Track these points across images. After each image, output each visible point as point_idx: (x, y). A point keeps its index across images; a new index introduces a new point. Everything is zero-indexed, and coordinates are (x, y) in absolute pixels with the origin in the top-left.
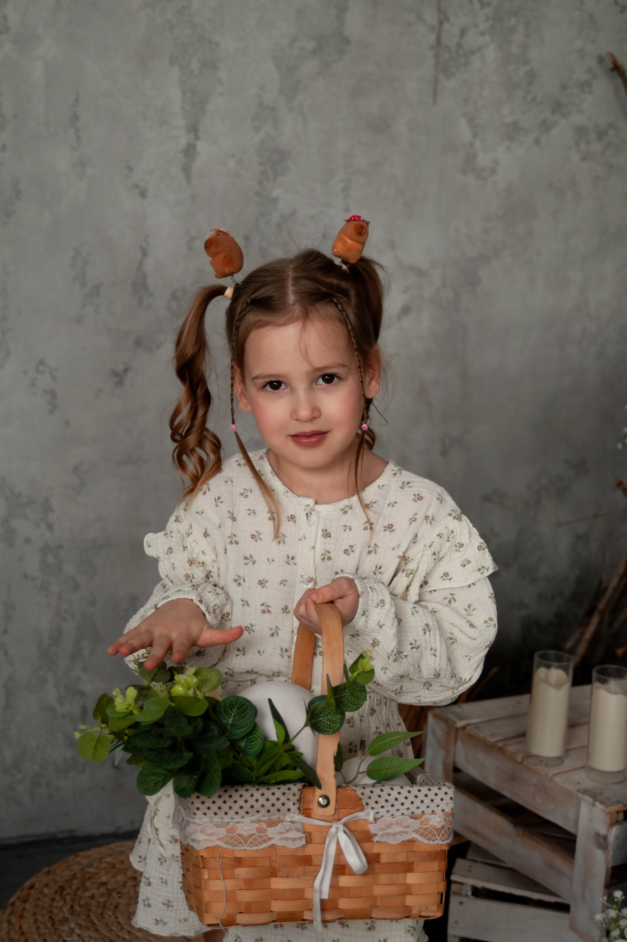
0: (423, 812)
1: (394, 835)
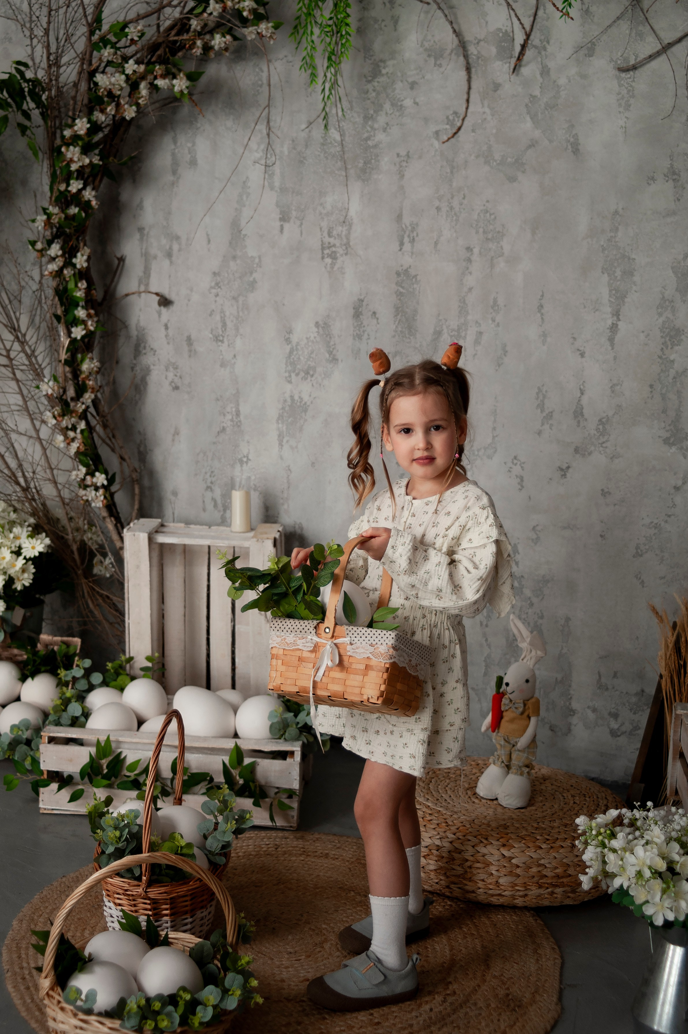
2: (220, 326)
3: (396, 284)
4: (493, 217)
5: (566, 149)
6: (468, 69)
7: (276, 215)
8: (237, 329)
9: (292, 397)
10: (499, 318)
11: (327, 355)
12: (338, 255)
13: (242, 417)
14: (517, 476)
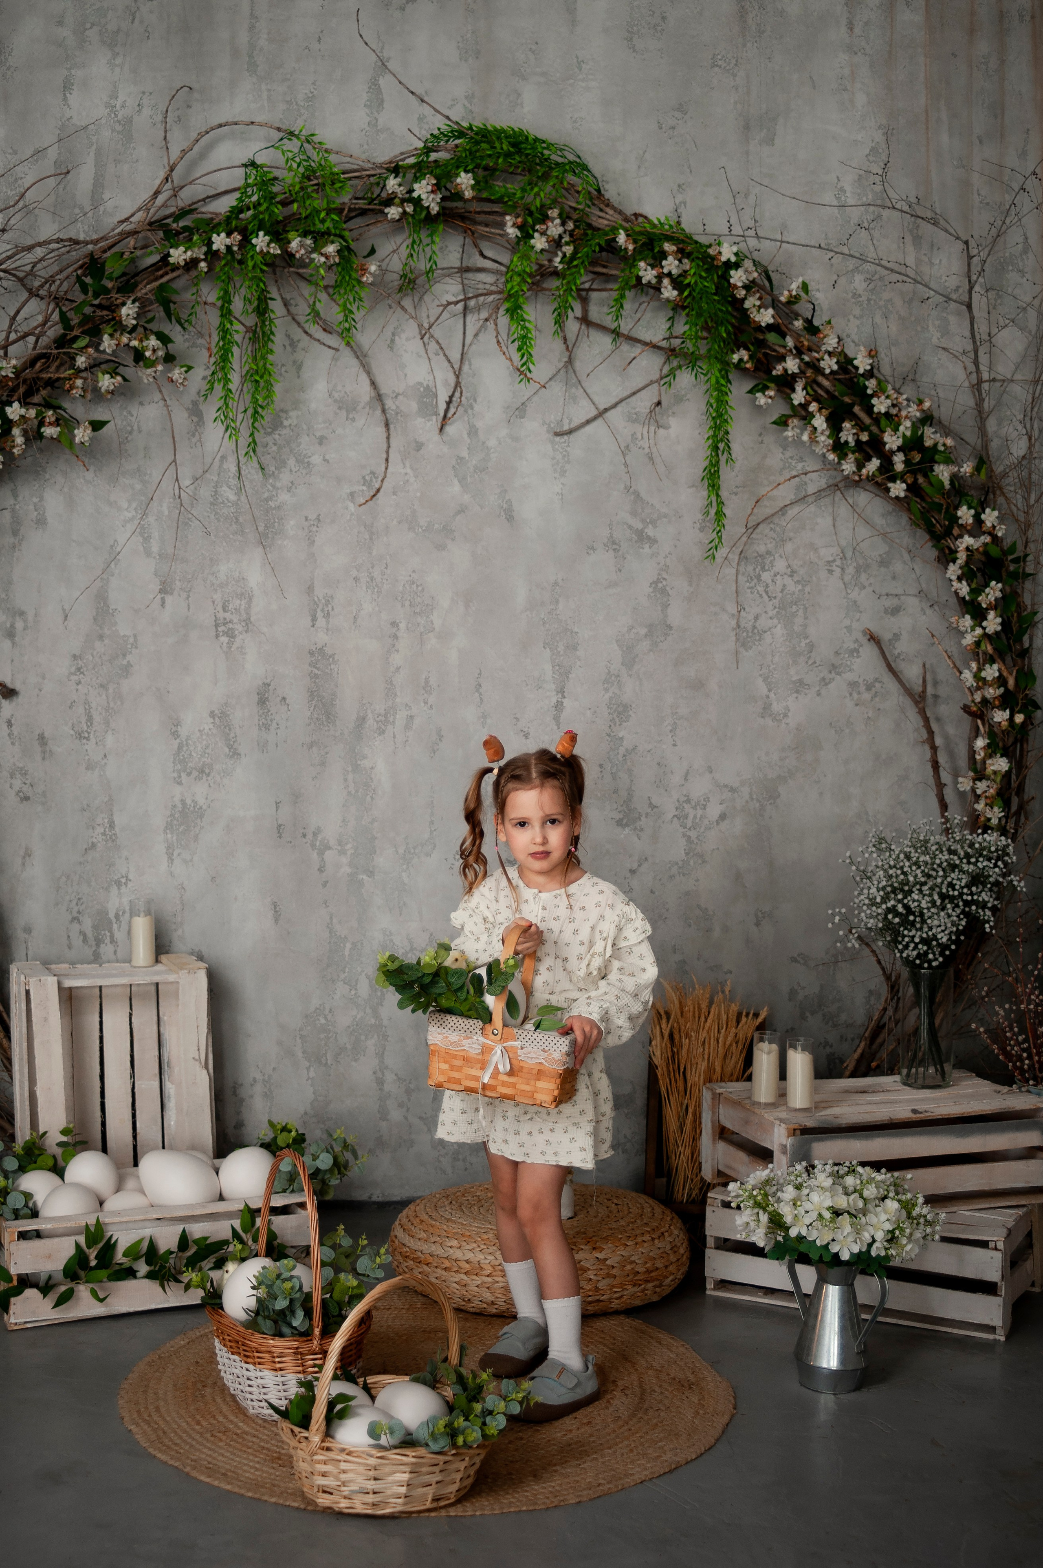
2: (84, 719)
3: (310, 665)
4: (420, 588)
5: (499, 515)
6: (387, 425)
7: (155, 586)
8: (107, 723)
9: (183, 801)
10: (431, 700)
11: (227, 750)
12: (236, 632)
13: (117, 829)
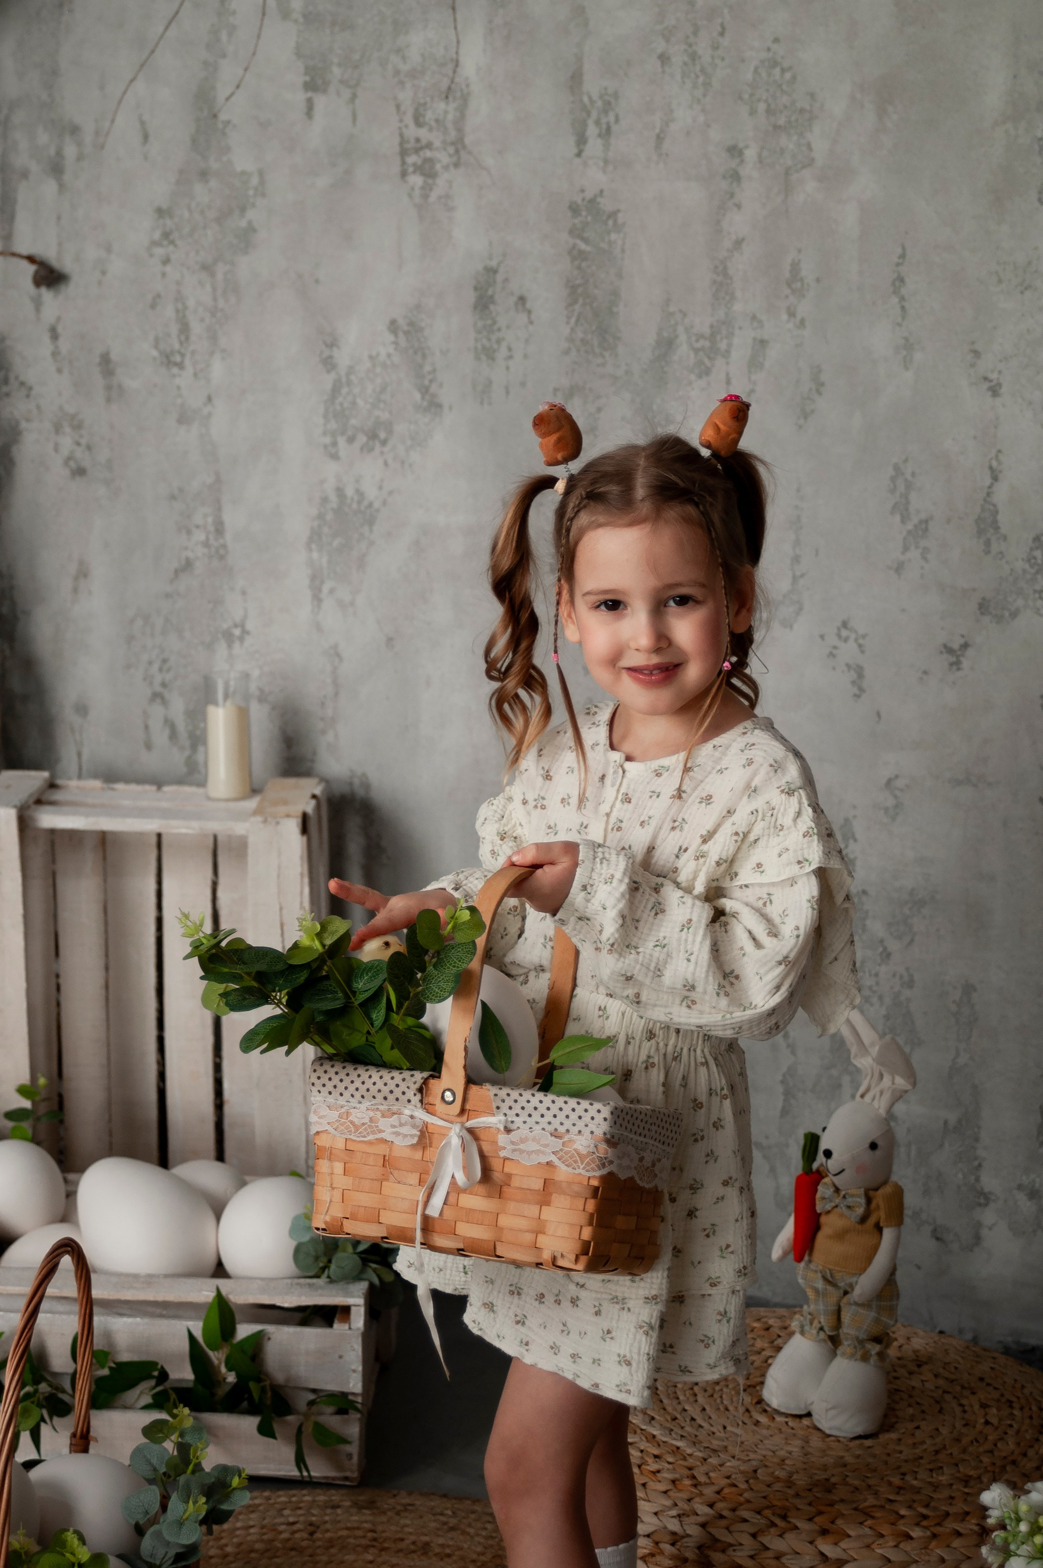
0: (568, 1131)
1: (530, 1153)
2: (174, 330)
3: (571, 232)
4: (788, 76)
7: (296, 77)
8: (213, 338)
9: (340, 491)
10: (804, 308)
11: (418, 396)
12: (438, 167)
13: (228, 537)
14: (848, 666)
